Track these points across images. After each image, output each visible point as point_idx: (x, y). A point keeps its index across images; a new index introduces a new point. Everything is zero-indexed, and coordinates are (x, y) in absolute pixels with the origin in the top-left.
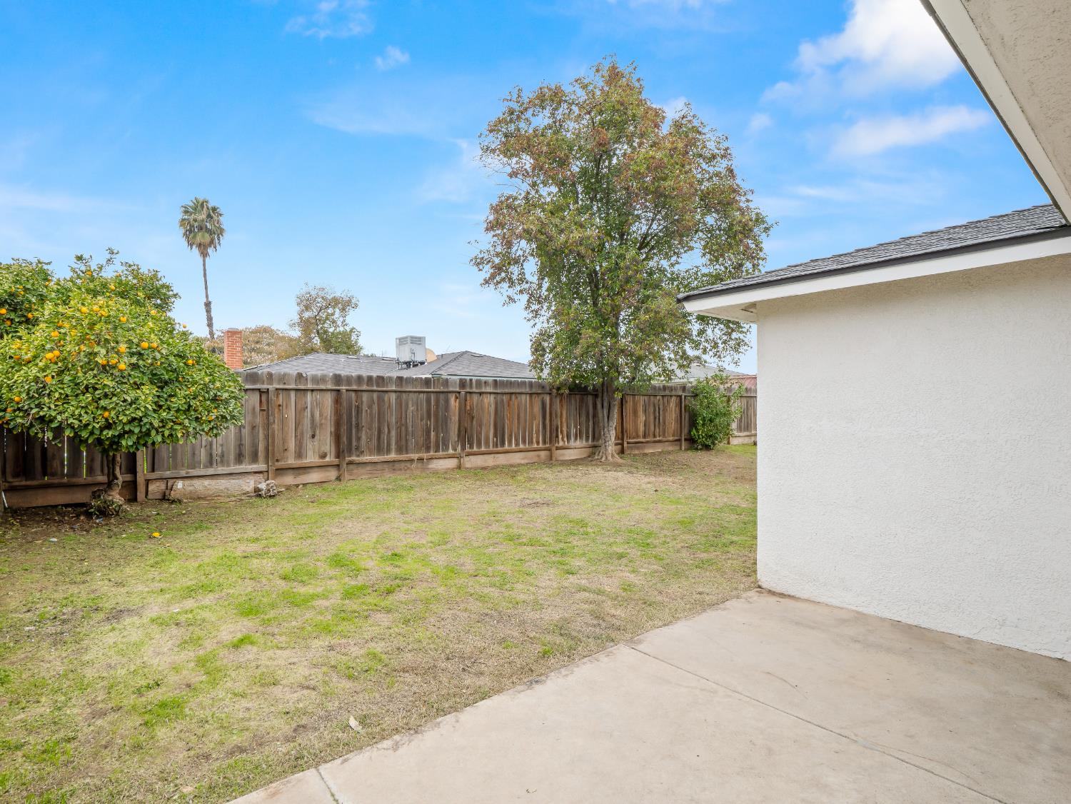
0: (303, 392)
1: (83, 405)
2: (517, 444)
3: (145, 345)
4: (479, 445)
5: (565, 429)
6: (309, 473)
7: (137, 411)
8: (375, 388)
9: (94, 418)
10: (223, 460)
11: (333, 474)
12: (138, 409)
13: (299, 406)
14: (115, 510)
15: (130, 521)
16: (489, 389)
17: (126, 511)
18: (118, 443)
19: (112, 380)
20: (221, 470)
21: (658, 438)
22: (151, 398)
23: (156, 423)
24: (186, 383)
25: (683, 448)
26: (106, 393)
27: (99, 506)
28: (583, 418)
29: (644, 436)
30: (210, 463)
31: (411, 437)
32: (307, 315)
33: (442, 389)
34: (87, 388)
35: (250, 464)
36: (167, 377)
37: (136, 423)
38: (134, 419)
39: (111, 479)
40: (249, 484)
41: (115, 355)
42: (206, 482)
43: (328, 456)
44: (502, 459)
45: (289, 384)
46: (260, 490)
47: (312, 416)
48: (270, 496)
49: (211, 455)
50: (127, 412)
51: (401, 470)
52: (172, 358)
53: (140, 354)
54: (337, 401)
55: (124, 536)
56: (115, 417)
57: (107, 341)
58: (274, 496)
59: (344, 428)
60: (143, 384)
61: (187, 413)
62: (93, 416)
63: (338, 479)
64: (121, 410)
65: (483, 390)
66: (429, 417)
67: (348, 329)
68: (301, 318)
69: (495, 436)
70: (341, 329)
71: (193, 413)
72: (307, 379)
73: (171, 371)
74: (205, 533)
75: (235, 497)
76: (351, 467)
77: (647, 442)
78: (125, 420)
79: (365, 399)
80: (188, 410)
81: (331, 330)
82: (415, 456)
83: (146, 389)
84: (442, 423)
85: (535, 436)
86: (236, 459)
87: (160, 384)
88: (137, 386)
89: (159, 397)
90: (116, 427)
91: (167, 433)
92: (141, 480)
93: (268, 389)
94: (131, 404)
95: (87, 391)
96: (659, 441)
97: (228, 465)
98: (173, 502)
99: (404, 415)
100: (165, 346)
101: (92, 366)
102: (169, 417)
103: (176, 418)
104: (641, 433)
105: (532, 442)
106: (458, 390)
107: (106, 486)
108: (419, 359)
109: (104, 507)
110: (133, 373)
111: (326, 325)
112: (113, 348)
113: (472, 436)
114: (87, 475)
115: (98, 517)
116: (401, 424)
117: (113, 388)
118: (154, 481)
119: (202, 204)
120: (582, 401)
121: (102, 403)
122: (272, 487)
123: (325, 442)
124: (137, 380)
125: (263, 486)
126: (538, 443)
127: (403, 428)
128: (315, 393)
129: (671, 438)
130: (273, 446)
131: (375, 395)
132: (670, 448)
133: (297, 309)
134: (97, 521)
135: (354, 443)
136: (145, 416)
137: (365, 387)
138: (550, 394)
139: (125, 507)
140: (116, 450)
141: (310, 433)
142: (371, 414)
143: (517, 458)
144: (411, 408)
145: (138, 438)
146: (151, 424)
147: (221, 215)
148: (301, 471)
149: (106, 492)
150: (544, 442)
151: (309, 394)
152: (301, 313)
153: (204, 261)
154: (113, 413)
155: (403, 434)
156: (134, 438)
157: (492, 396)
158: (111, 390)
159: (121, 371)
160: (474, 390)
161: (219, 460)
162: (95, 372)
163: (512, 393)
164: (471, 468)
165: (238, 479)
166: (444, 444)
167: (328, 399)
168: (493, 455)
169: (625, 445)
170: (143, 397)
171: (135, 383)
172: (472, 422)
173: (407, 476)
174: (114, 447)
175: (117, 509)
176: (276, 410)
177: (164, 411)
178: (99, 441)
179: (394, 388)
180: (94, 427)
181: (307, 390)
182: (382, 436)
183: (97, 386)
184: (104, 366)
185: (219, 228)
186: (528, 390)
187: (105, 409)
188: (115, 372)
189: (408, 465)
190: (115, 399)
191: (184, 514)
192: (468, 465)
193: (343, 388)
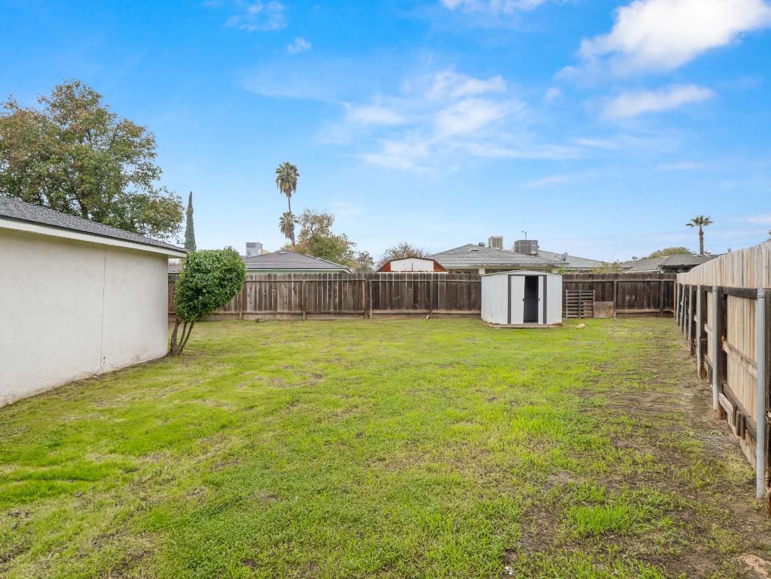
153: (289, 199)
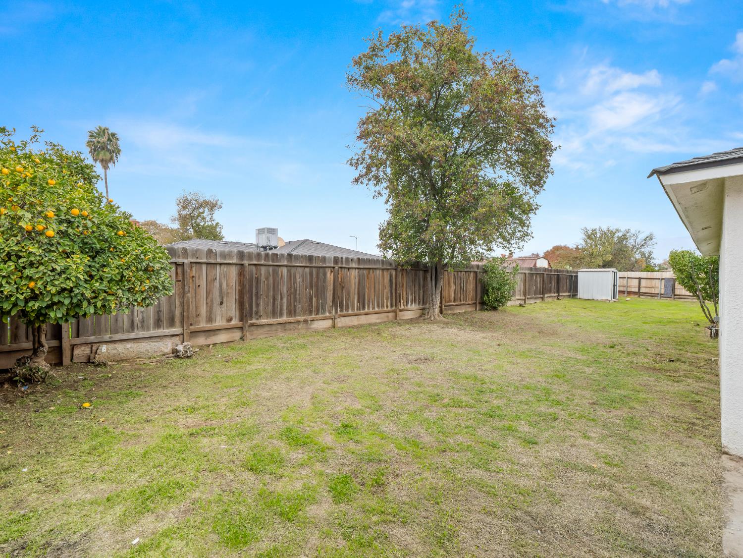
0: (212, 265)
1: (4, 274)
2: (373, 308)
3: (76, 211)
4: (347, 309)
5: (405, 296)
6: (217, 334)
7: (68, 281)
8: (271, 263)
9: (17, 288)
10: (143, 325)
11: (237, 335)
12: (68, 279)
13: (210, 278)
14: (41, 377)
15: (57, 388)
16: (354, 265)
17: (52, 377)
18: (45, 315)
19: (38, 248)
20: (141, 334)
21: (462, 302)
22: (82, 268)
23: (88, 294)
24: (118, 253)
25: (478, 309)
26: (31, 261)
27: (24, 374)
28: (417, 288)
29: (454, 301)
30: (132, 328)
31: (298, 304)
32: (184, 213)
33: (321, 265)
34: (9, 255)
35: (167, 328)
36: (98, 246)
37: (66, 294)
38: (64, 290)
39: (36, 347)
40: (167, 346)
41: (42, 220)
42: (129, 345)
43: (234, 319)
44: (363, 320)
45: (201, 259)
46: (177, 351)
47: (221, 286)
48: (188, 357)
49: (133, 321)
50: (57, 283)
51: (290, 330)
52: (103, 227)
53: (69, 222)
54: (241, 274)
55: (52, 408)
56: (42, 287)
57: (32, 205)
58: (190, 356)
59: (247, 296)
60: (74, 253)
61: (120, 283)
62: (16, 286)
63: (242, 338)
64: (49, 280)
65: (351, 266)
66: (311, 287)
67: (214, 223)
68: (180, 214)
69: (359, 301)
70: (210, 223)
71: (126, 283)
72: (216, 255)
73: (103, 241)
74: (137, 401)
75: (155, 358)
76: (252, 328)
77: (457, 305)
78: (54, 291)
79: (263, 272)
80: (121, 280)
81: (202, 224)
82: (302, 318)
83: (77, 258)
84: (320, 292)
85: (385, 301)
86: (155, 323)
87: (92, 254)
88: (67, 255)
89: (90, 266)
90: (43, 298)
91: (99, 304)
92: (66, 346)
93: (184, 262)
94: (60, 274)
95: (10, 259)
96: (464, 305)
97: (148, 330)
98: (98, 365)
99: (293, 286)
100: (96, 215)
101: (15, 232)
102: (102, 287)
103: (110, 289)
104: (452, 299)
105: (383, 306)
106: (332, 265)
107: (30, 353)
108: (273, 244)
109: (30, 375)
110: (62, 241)
111: (198, 221)
112: (40, 213)
113: (342, 301)
114: (11, 343)
115: (23, 385)
116: (291, 293)
117: (40, 256)
118: (79, 346)
119: (104, 131)
120: (416, 275)
121: (27, 272)
122: (189, 348)
123: (231, 307)
124: (67, 248)
125: (180, 348)
126: (387, 307)
127: (292, 296)
128: (223, 266)
129: (471, 302)
130: (188, 312)
131: (271, 269)
132: (470, 309)
133: (177, 208)
134: (23, 389)
135: (254, 309)
136: (75, 287)
137: (263, 262)
138: (395, 269)
139: (51, 373)
140: (43, 322)
141: (218, 300)
142: (268, 285)
143: (373, 319)
144: (299, 280)
145: (68, 309)
146: (83, 295)
147: (118, 139)
148: (212, 333)
149: (31, 359)
150: (391, 307)
151: (218, 267)
152: (179, 211)
153: (106, 172)
154: (40, 283)
155: (292, 301)
156: (64, 310)
157: (357, 271)
158: (38, 258)
159: (49, 238)
160: (344, 266)
161: (140, 325)
162: (19, 238)
163: (370, 269)
164: (342, 327)
165: (157, 342)
166: (322, 308)
167: (234, 272)
168: (357, 317)
169: (443, 307)
170: (74, 267)
171: (65, 252)
172: (342, 291)
173: (296, 334)
174: (41, 319)
175: (43, 376)
176: (191, 281)
177: (97, 281)
178: (24, 313)
179: (286, 263)
180: (17, 298)
181: (216, 264)
182: (276, 303)
183: (21, 254)
184: (29, 232)
185: (117, 148)
186: (380, 266)
187: (30, 279)
188: (42, 239)
189: (296, 325)
190: (41, 268)
191: (111, 378)
192: (340, 325)
193: (246, 262)
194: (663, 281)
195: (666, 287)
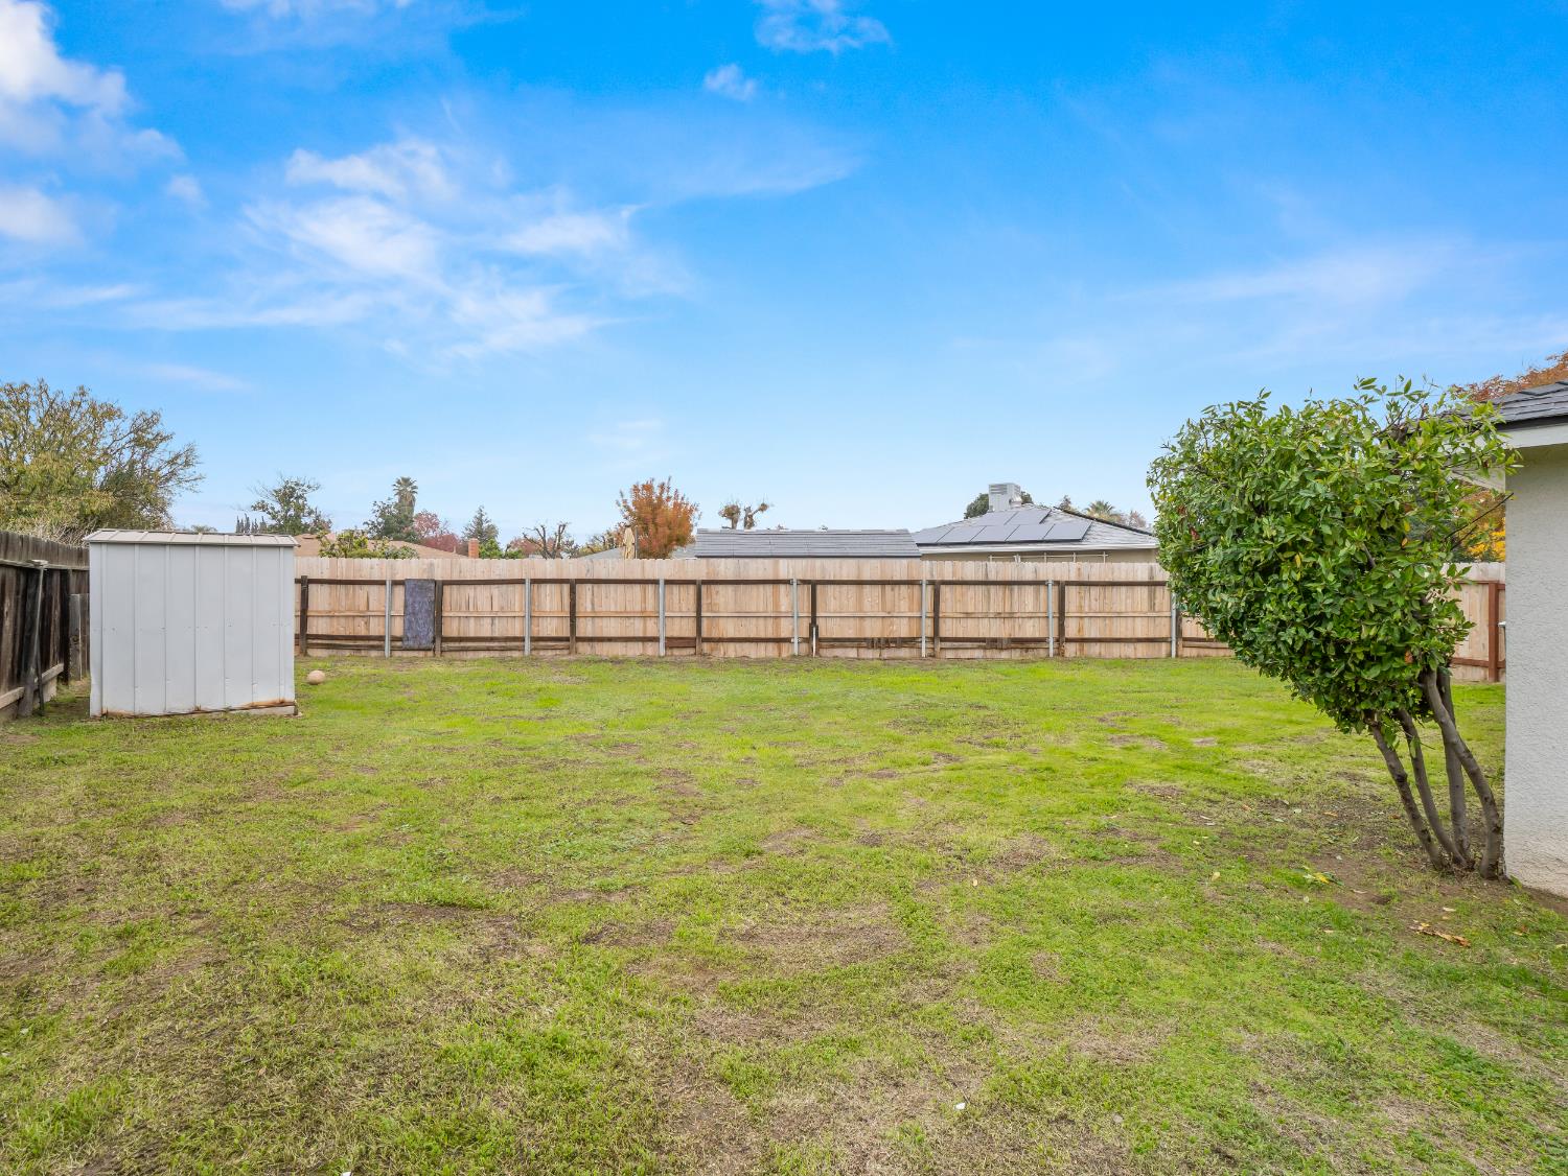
194: (400, 591)
195: (409, 612)
